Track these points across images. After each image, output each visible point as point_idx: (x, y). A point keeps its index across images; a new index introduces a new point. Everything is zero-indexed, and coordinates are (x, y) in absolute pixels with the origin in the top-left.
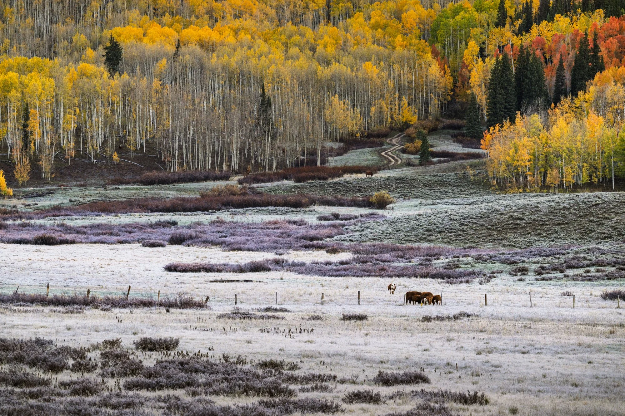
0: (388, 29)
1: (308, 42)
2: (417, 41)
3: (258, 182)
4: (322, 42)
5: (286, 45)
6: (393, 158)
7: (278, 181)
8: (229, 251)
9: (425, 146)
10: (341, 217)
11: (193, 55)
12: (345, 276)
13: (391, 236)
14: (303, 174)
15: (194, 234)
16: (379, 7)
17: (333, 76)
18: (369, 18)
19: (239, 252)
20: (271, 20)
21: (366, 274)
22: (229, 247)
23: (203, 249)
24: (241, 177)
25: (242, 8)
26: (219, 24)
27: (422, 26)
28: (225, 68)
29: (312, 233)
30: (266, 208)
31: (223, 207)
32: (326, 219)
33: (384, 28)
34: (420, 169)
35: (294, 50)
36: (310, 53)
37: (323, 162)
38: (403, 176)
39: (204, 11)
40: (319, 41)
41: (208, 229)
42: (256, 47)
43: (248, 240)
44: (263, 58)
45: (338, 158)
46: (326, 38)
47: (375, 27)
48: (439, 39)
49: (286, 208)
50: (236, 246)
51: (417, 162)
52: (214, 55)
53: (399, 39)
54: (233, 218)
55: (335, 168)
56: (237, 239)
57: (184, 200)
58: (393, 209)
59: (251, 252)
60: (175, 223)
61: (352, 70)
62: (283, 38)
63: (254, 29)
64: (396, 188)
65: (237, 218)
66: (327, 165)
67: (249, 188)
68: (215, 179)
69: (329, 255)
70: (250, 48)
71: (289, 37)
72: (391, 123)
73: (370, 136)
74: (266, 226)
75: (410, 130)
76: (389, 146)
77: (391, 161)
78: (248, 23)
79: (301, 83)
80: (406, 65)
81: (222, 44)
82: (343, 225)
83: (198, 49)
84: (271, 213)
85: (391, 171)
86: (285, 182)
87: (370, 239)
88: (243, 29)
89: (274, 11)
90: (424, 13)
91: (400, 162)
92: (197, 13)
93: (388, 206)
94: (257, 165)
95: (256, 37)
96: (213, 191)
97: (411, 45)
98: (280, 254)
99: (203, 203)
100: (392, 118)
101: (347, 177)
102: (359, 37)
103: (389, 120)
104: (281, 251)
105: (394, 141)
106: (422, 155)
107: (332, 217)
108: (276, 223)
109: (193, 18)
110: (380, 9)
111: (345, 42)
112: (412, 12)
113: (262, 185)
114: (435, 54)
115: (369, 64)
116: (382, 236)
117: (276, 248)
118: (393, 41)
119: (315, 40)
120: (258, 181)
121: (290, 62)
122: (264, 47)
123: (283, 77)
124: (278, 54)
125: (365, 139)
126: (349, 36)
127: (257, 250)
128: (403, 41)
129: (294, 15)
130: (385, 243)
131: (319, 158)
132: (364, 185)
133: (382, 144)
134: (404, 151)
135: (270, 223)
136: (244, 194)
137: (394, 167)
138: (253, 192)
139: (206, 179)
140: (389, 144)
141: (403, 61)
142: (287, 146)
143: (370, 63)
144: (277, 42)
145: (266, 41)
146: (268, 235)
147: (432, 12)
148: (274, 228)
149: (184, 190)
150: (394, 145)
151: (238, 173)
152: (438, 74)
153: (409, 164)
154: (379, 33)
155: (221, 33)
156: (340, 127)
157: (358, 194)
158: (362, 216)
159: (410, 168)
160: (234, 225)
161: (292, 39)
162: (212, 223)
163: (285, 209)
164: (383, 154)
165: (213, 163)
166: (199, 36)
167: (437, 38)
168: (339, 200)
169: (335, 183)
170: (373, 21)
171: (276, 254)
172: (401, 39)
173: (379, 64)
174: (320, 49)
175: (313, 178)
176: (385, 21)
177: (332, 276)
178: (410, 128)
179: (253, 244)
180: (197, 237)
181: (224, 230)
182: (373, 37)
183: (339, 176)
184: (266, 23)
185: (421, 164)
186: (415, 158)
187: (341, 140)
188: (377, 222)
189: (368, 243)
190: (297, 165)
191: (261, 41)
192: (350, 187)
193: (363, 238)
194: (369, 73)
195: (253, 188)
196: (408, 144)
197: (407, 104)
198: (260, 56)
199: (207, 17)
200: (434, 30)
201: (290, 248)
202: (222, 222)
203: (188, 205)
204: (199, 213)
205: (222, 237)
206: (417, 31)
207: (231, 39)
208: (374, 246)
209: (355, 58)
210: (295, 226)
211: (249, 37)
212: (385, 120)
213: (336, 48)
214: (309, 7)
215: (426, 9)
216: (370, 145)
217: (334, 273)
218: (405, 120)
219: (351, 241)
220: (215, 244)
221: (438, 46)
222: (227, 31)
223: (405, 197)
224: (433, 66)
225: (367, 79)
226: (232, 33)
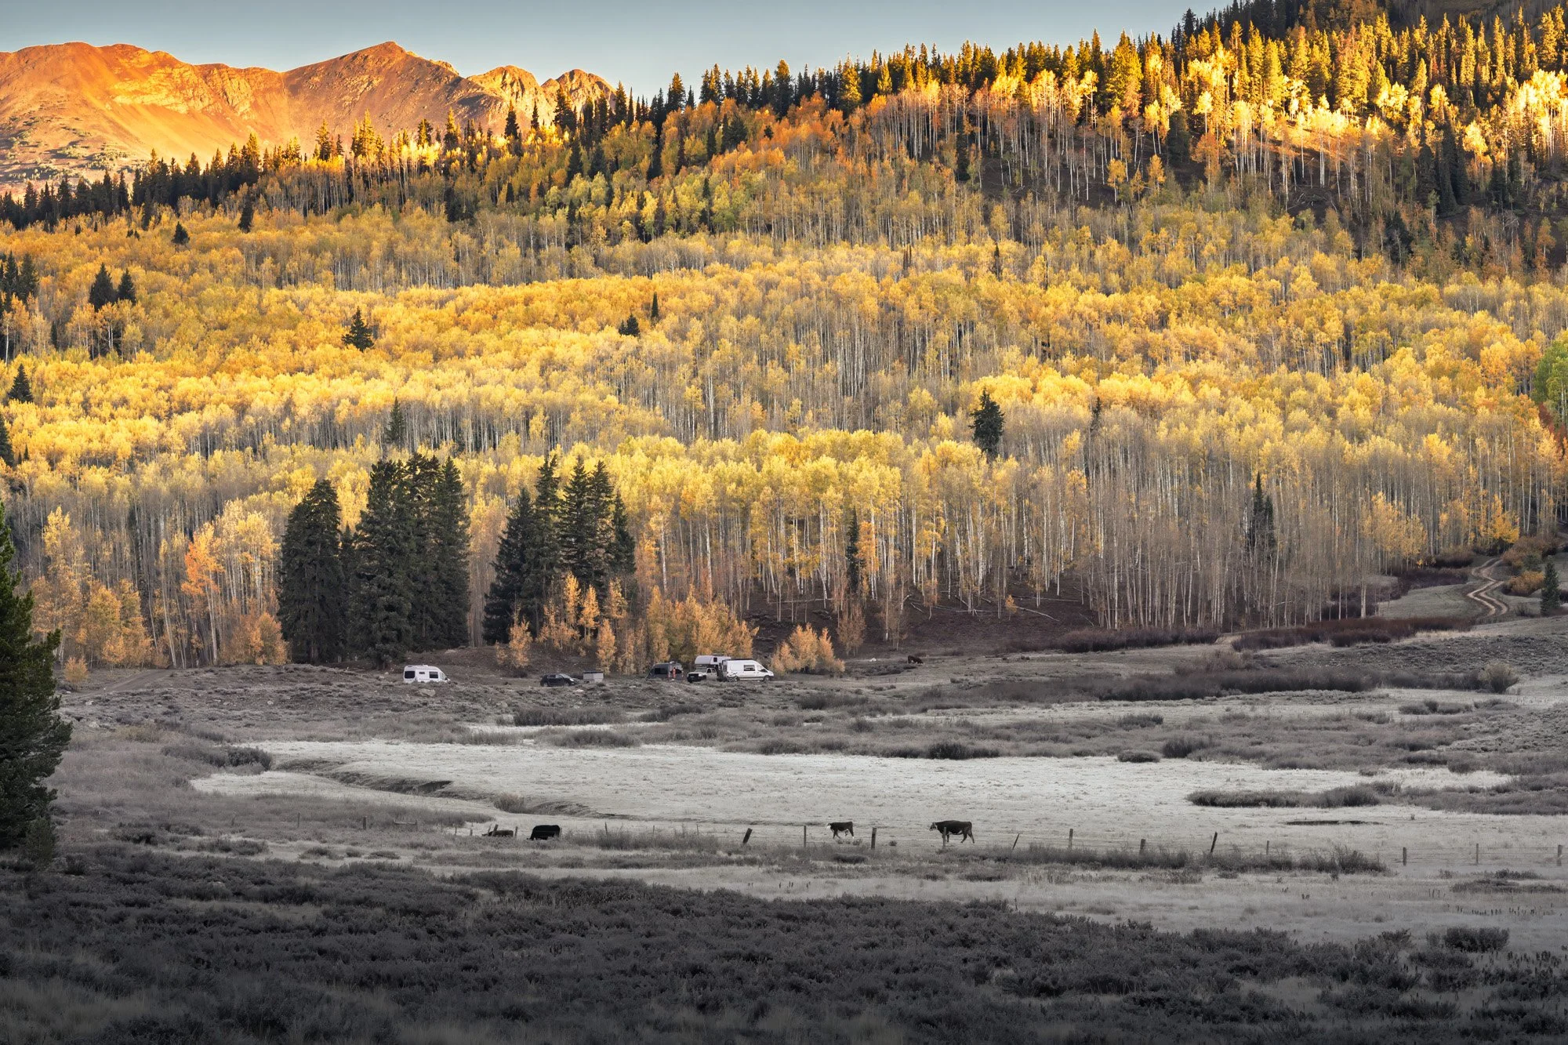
0: (1460, 377)
1: (1320, 400)
2: (1513, 398)
3: (1268, 647)
4: (1347, 399)
5: (1282, 405)
6: (1492, 603)
7: (1303, 643)
8: (1274, 768)
9: (1551, 580)
10: (1439, 708)
11: (1125, 424)
12: (1520, 813)
13: (1554, 742)
14: (1348, 632)
15: (1205, 739)
16: (1438, 337)
17: (1374, 458)
18: (1422, 357)
19: (1294, 772)
20: (1249, 363)
21: (1557, 808)
22: (1274, 762)
23: (1228, 766)
24: (1236, 638)
25: (1199, 342)
26: (1161, 369)
27: (1515, 370)
28: (1184, 447)
29: (1411, 737)
30: (1303, 693)
31: (1224, 692)
32: (1414, 711)
33: (1453, 374)
34: (1547, 622)
35: (1298, 415)
36: (1325, 418)
37: (1370, 611)
38: (1523, 635)
39: (1132, 347)
40: (1340, 399)
41: (1222, 729)
42: (1232, 409)
43: (1300, 749)
44: (1247, 428)
45: (1393, 602)
46: (1353, 394)
47: (1436, 373)
48: (1550, 393)
49: (1337, 692)
50: (1285, 761)
51: (1537, 609)
52: (1163, 424)
53: (1480, 393)
54: (1253, 710)
55: (1397, 621)
56: (1281, 747)
57: (1149, 678)
58: (1519, 693)
59: (1314, 771)
60: (1158, 721)
61: (1406, 449)
62: (1277, 392)
63: (1224, 378)
64: (1515, 656)
65: (1261, 710)
66: (1378, 614)
67: (1256, 657)
68: (1191, 641)
69: (1455, 775)
70: (1222, 412)
71: (1288, 392)
72: (1475, 541)
73: (1440, 564)
74: (1324, 724)
75: (1510, 554)
76: (1478, 582)
77: (1489, 609)
78: (1213, 367)
79: (1317, 470)
80: (1497, 440)
81: (1171, 405)
82: (1458, 723)
83: (1133, 415)
84: (1312, 700)
85: (1495, 625)
86: (1317, 646)
87: (1518, 748)
88: (1205, 377)
89: (1253, 345)
90: (1519, 347)
91: (1505, 610)
92: (1119, 351)
93: (1510, 689)
94: (1256, 618)
95: (1230, 392)
96: (1197, 662)
97: (1502, 403)
98: (1370, 774)
99: (1186, 684)
100: (1477, 533)
101: (1421, 637)
102: (1409, 390)
103: (1472, 536)
104: (1371, 768)
105: (1484, 573)
106: (1546, 596)
107: (1426, 708)
108: (1338, 719)
109: (1114, 360)
110: (1440, 341)
111: (1387, 398)
112: (1498, 345)
113: (1276, 651)
114: (1545, 419)
115: (1434, 438)
116: (1539, 742)
117: (1356, 763)
118: (1472, 398)
119: (1334, 397)
120: (1268, 645)
121: (1296, 435)
122: (1247, 410)
123: (1286, 462)
124: (1272, 422)
125: (1433, 570)
126: (1392, 389)
127: (1324, 767)
128: (1488, 396)
129: (1289, 351)
130: (1549, 753)
131: (1363, 603)
132: (1457, 650)
133: (1464, 578)
134: (1507, 590)
135: (1327, 719)
136: (1248, 667)
137: (1498, 619)
138: (1263, 664)
139: (1176, 641)
140: (1477, 578)
141: (1493, 433)
142: (1306, 582)
143: (1435, 436)
144: (1267, 400)
145: (1247, 398)
146: (1332, 740)
147: (1534, 346)
148: (1338, 729)
149: (1142, 661)
150: (1486, 580)
151: (1226, 630)
152: (1553, 455)
153: (1523, 614)
154: (1444, 383)
155: (1167, 385)
156: (1389, 549)
157: (1449, 667)
158: (1477, 706)
159: (1528, 620)
160: (1265, 724)
161: (1294, 395)
162: (1226, 720)
163: (1335, 693)
164: (1471, 595)
165: (1179, 613)
166: (1130, 391)
167: (1546, 391)
168: (1422, 677)
169: (1407, 648)
170: (1430, 362)
171: (1362, 773)
172: (1484, 394)
173: (1451, 436)
174: (1343, 412)
175: (1365, 639)
176: (1452, 363)
177: (1497, 813)
178: (1511, 550)
179: (1312, 756)
180: (1212, 745)
181: (1252, 731)
182: (1434, 391)
183: (1408, 635)
184: (1244, 367)
185: (1545, 613)
186: (1533, 604)
187: (1392, 571)
188: (1519, 718)
189: (1517, 754)
190: (1325, 615)
191: (1237, 400)
192: (1432, 654)
193: (1505, 745)
194: (1435, 454)
195: (1262, 657)
196: (1512, 579)
197: (1500, 509)
198: (1241, 427)
199: (1138, 357)
200: (1542, 377)
201: (1380, 763)
202: (1241, 718)
203: (1163, 688)
204: (1189, 701)
205: (1253, 744)
206: (1509, 380)
207: (1186, 397)
208: (1530, 759)
209: (1408, 428)
210: (1373, 725)
211: (1217, 391)
212: (1463, 536)
213: (1372, 410)
214: (1316, 337)
215: (1523, 340)
216: (1446, 580)
217: (1501, 808)
218: (1498, 535)
219: (1486, 750)
220: (1246, 756)
221: (1548, 403)
222: (1179, 382)
223: (1532, 671)
224: (1545, 441)
225: (1431, 464)
226: (1186, 386)
